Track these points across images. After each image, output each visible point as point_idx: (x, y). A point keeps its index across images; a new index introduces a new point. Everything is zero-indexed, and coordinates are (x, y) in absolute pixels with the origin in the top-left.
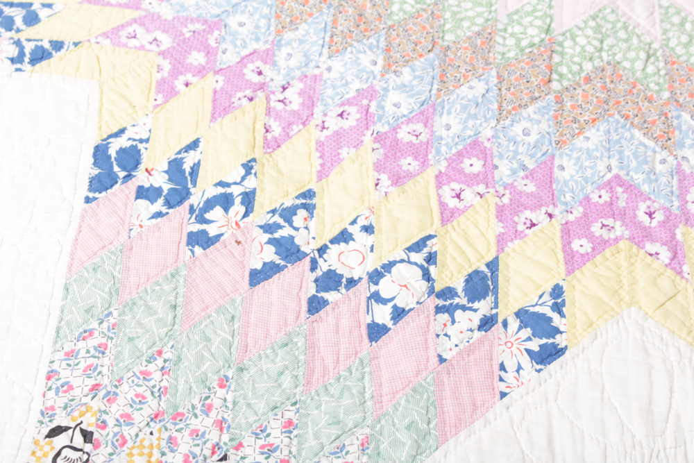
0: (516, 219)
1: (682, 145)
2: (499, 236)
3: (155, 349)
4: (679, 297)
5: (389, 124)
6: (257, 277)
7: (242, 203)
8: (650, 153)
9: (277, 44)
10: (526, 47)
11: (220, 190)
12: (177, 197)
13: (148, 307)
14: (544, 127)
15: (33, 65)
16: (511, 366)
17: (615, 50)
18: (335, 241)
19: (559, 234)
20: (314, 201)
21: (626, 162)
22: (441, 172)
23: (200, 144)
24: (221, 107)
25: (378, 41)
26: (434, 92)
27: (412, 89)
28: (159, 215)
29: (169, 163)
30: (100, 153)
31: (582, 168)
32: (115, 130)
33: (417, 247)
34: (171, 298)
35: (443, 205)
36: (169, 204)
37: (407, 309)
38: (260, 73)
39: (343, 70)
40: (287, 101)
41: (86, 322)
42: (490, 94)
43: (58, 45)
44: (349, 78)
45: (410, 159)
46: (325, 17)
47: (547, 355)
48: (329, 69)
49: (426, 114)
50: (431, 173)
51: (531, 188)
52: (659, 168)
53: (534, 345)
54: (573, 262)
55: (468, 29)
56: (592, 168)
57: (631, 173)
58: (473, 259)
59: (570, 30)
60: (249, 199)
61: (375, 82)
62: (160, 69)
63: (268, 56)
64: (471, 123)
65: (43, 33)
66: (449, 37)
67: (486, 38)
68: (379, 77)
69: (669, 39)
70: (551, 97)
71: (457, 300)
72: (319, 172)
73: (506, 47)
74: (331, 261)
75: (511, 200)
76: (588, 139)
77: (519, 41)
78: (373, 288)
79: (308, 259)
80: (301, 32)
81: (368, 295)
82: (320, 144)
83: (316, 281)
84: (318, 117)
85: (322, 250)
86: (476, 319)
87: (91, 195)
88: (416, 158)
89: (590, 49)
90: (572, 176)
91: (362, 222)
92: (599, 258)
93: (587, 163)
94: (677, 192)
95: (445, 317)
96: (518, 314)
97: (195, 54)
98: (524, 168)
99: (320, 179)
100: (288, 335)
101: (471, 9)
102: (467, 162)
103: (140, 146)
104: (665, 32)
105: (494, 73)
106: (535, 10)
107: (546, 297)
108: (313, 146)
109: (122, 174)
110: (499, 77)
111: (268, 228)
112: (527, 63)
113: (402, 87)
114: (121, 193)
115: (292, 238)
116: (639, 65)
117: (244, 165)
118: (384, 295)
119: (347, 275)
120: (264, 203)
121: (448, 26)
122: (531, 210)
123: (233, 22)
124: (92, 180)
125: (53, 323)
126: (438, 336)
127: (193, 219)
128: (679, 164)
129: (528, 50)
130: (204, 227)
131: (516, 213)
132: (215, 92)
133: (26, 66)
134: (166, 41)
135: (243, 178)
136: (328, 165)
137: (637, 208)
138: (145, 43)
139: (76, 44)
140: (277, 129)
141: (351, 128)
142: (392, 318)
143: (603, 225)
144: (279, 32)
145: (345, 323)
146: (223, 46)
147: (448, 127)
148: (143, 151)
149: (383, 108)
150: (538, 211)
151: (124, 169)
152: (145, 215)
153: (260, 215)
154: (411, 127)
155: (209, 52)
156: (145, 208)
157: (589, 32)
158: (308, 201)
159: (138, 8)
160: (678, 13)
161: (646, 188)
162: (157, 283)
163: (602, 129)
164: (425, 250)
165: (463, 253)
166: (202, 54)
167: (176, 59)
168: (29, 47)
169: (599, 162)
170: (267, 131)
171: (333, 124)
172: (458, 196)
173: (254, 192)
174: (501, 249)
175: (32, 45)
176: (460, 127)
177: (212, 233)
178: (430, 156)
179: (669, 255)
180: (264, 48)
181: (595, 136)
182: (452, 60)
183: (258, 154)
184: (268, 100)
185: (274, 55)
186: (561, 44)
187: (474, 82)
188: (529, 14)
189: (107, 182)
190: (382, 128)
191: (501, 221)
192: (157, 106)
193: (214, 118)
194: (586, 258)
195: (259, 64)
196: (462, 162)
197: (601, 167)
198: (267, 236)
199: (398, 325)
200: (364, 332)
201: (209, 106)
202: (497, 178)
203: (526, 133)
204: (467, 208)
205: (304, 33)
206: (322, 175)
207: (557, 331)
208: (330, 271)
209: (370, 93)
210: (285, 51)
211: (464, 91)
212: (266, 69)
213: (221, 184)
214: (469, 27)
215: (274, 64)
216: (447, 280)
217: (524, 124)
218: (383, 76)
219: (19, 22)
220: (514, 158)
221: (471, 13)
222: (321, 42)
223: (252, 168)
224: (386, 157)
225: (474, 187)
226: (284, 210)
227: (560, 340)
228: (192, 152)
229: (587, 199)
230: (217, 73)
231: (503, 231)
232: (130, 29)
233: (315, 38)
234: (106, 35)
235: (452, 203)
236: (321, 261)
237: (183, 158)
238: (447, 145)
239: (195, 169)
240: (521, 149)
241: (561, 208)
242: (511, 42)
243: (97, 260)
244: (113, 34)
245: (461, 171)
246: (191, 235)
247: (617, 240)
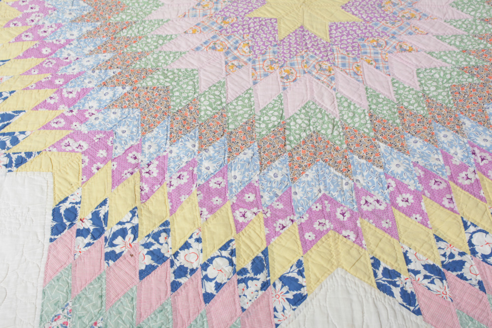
0: (275, 225)
1: (355, 174)
2: (267, 235)
3: (93, 322)
4: (362, 259)
5: (205, 179)
6: (144, 274)
7: (132, 233)
8: (339, 180)
9: (143, 141)
10: (271, 128)
11: (120, 227)
12: (98, 233)
13: (87, 298)
14: (284, 171)
15: (17, 167)
16: (279, 309)
17: (317, 124)
18: (182, 248)
19: (297, 231)
20: (169, 227)
21: (328, 186)
22: (233, 203)
23: (108, 202)
24: (117, 180)
25: (195, 134)
26: (226, 159)
27: (215, 159)
28: (89, 244)
29: (92, 214)
30: (56, 213)
31: (306, 192)
32: (63, 199)
33: (225, 247)
34: (99, 292)
35: (236, 222)
36: (94, 238)
37: (223, 283)
38: (135, 158)
39: (178, 151)
40: (151, 172)
41: (56, 310)
42: (255, 156)
43: (29, 155)
44: (182, 156)
45: (217, 198)
46: (166, 123)
47: (298, 300)
48: (171, 152)
49: (223, 172)
50: (228, 204)
51: (281, 206)
52: (345, 187)
53: (290, 296)
54: (306, 246)
55: (241, 121)
56: (311, 192)
57: (331, 192)
58: (255, 250)
59: (292, 116)
60: (135, 230)
61: (195, 157)
62: (83, 162)
63: (139, 148)
64: (247, 173)
65: (21, 148)
66: (231, 127)
67: (250, 125)
68: (197, 153)
69: (343, 115)
70: (286, 154)
71: (248, 275)
72: (170, 210)
73: (261, 129)
74: (181, 260)
75: (271, 214)
76: (307, 175)
77: (267, 125)
78: (204, 273)
79: (169, 260)
80: (155, 132)
81: (202, 277)
82: (170, 194)
83: (174, 272)
84: (167, 180)
85: (176, 255)
86: (259, 284)
87: (53, 237)
88: (220, 197)
89: (304, 125)
90: (301, 197)
91: (195, 237)
92: (319, 242)
93: (308, 189)
94: (355, 200)
95: (243, 285)
96: (281, 279)
97: (101, 151)
98: (276, 195)
99: (171, 214)
100: (162, 305)
101: (241, 110)
102: (247, 196)
103: (77, 206)
104: (341, 111)
105: (256, 144)
106: (274, 107)
107: (294, 267)
108: (166, 195)
109: (68, 224)
110: (259, 146)
111: (147, 245)
112: (273, 137)
113: (210, 158)
114: (68, 234)
115: (159, 250)
116: (329, 131)
117: (131, 211)
118: (210, 276)
119: (190, 267)
120: (143, 231)
121: (230, 121)
122: (282, 219)
123: (119, 131)
124: (52, 229)
125: (38, 313)
126: (240, 296)
127: (107, 245)
128: (355, 184)
129: (272, 129)
130: (113, 248)
131: (274, 222)
132: (113, 171)
133: (14, 169)
134: (85, 146)
135: (131, 219)
136: (175, 206)
137: (336, 211)
138: (74, 148)
139: (39, 153)
140: (147, 189)
141: (185, 184)
142: (216, 289)
143: (320, 223)
144: (143, 134)
145: (191, 295)
146: (115, 145)
147: (235, 177)
148: (78, 209)
149: (200, 171)
150: (286, 219)
151: (69, 220)
152: (82, 245)
153: (142, 239)
154: (216, 179)
155: (108, 149)
156: (82, 241)
157: (303, 116)
158: (166, 228)
159: (69, 129)
160: (346, 101)
161: (339, 199)
162: (91, 284)
163: (314, 169)
164: (229, 249)
165: (249, 247)
166: (105, 151)
167: (91, 155)
168: (14, 157)
169: (314, 188)
170: (142, 190)
171: (176, 183)
172: (244, 216)
173: (137, 226)
174: (268, 242)
175: (16, 156)
176: (241, 177)
177: (117, 252)
178: (227, 195)
179: (355, 236)
180: (136, 144)
181: (311, 173)
182: (234, 139)
183: (138, 204)
184: (141, 172)
185: (142, 147)
186: (289, 124)
187: (247, 151)
188: (271, 109)
189: (60, 229)
190: (201, 182)
191: (267, 227)
192: (83, 183)
193: (113, 187)
194: (313, 243)
195: (134, 153)
196: (244, 196)
197: (316, 191)
198: (146, 250)
199: (219, 293)
200: (202, 298)
201: (110, 180)
202: (263, 203)
203: (276, 176)
204: (249, 222)
205: (156, 133)
206: (172, 211)
207: (302, 286)
208: (181, 266)
209: (193, 163)
210: (147, 144)
211: (241, 156)
212: (139, 155)
213: (120, 223)
214: (241, 120)
215: (142, 152)
216: (242, 264)
217: (274, 171)
218: (199, 153)
219: (8, 143)
220: (271, 191)
221: (241, 112)
222: (165, 137)
223: (135, 212)
224: (205, 198)
225: (252, 210)
226: (154, 234)
227: (303, 291)
228: (103, 207)
229: (310, 209)
230: (113, 160)
231: (268, 232)
232: (66, 141)
233: (162, 135)
234: (54, 146)
235: (241, 220)
236: (175, 261)
237: (99, 211)
238: (235, 187)
239: (106, 216)
240: (274, 185)
241: (298, 215)
242: (263, 126)
243: (59, 274)
244: (57, 145)
245: (244, 201)
246: (107, 254)
247: (327, 230)
